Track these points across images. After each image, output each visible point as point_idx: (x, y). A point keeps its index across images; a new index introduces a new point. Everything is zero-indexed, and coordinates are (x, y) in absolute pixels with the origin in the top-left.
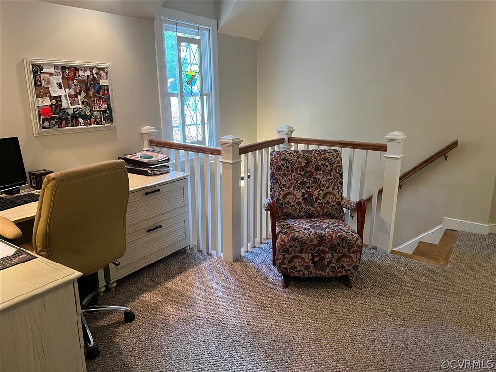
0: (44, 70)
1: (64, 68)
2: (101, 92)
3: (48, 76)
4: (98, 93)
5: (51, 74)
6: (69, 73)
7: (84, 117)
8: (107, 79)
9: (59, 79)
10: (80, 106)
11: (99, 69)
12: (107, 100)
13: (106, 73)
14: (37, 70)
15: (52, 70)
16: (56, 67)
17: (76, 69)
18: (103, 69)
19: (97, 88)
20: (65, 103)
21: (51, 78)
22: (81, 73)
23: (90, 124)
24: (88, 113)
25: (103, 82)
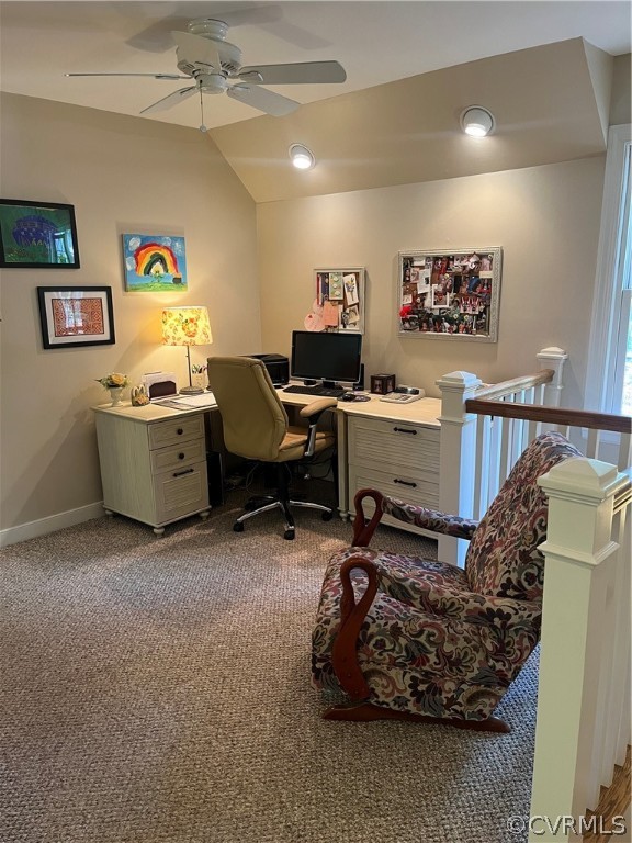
0: (415, 264)
1: (437, 259)
2: (478, 289)
3: (418, 269)
4: (474, 290)
5: (422, 267)
6: (441, 264)
7: (451, 321)
8: (491, 269)
9: (427, 273)
10: (447, 306)
11: (481, 256)
12: (486, 300)
13: (491, 261)
14: (408, 262)
15: (423, 263)
16: (428, 258)
17: (450, 259)
18: (485, 256)
19: (474, 282)
20: (429, 302)
21: (421, 272)
22: (456, 263)
23: (457, 331)
24: (456, 316)
25: (484, 275)
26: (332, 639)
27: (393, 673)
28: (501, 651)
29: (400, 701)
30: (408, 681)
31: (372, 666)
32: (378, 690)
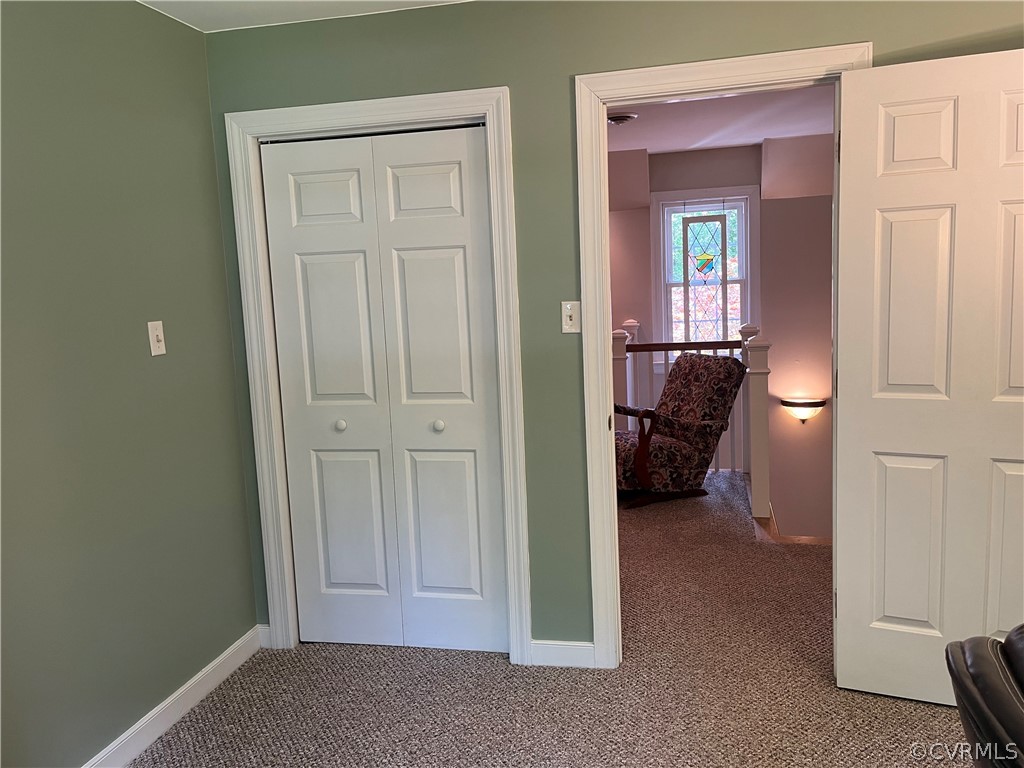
26: (635, 457)
27: (662, 471)
28: (707, 447)
29: (666, 486)
30: (669, 474)
31: (652, 469)
32: (655, 482)
